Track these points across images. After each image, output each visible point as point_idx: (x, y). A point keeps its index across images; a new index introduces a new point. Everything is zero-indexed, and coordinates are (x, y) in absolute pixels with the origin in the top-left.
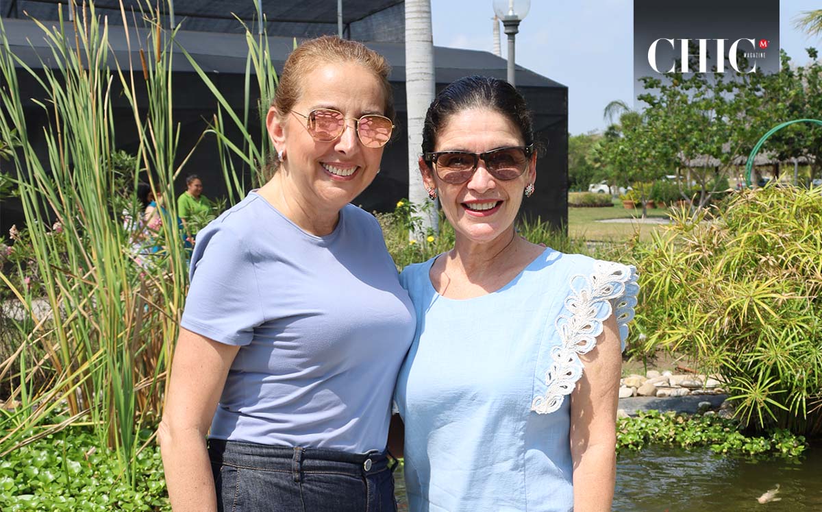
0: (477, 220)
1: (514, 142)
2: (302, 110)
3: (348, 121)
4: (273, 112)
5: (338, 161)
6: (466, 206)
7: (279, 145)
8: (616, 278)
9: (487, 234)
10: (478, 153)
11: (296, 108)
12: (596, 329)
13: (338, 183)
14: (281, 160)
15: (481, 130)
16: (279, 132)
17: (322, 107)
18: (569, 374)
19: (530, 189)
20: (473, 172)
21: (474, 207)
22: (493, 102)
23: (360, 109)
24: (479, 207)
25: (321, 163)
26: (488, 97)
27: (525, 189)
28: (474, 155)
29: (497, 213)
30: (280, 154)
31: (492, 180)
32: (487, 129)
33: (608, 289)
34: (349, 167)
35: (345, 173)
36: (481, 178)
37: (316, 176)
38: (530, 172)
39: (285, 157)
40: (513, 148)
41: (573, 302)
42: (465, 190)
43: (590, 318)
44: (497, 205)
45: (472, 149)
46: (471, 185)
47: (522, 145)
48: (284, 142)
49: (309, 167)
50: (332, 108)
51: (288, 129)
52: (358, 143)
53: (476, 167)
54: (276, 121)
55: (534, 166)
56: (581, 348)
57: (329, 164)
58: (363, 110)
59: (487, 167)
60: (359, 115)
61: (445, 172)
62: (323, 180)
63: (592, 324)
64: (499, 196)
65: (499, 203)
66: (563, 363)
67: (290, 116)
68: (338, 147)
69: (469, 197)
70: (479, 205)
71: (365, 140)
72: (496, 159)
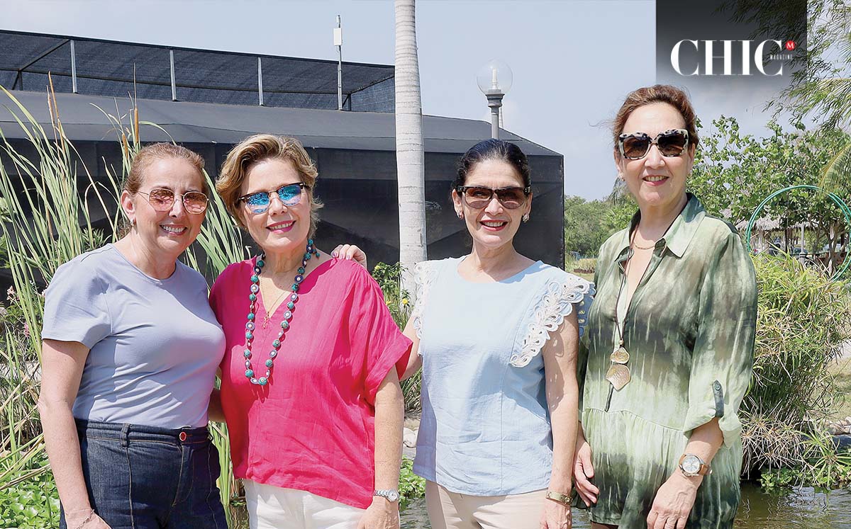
0: (490, 233)
1: (517, 184)
2: (145, 190)
3: (177, 196)
4: (126, 194)
5: (172, 223)
6: (483, 223)
7: (130, 215)
8: (579, 290)
9: (496, 243)
10: (493, 189)
11: (141, 190)
12: (558, 320)
13: (173, 238)
14: (132, 225)
15: (496, 174)
16: (130, 206)
17: (159, 187)
18: (538, 342)
19: (526, 217)
20: (489, 202)
21: (488, 224)
22: (506, 156)
23: (184, 188)
24: (491, 225)
25: (161, 226)
26: (503, 153)
27: (523, 217)
28: (491, 190)
29: (503, 230)
30: (131, 221)
31: (500, 207)
32: (500, 174)
33: (573, 296)
34: (179, 227)
35: (177, 230)
36: (494, 205)
37: (157, 234)
38: (527, 206)
39: (135, 223)
40: (517, 188)
41: (548, 299)
42: (483, 213)
43: (557, 312)
44: (503, 225)
45: (489, 186)
46: (486, 210)
47: (523, 186)
48: (134, 213)
49: (152, 228)
50: (166, 188)
51: (136, 204)
52: (184, 210)
53: (491, 198)
54: (127, 200)
55: (529, 201)
56: (550, 329)
57: (166, 226)
58: (186, 189)
59: (499, 198)
60: (184, 192)
61: (471, 200)
62: (163, 236)
63: (557, 316)
64: (504, 219)
65: (505, 224)
66: (535, 334)
67: (137, 195)
68: (171, 214)
69: (485, 218)
70: (492, 223)
71: (189, 209)
72: (505, 194)
